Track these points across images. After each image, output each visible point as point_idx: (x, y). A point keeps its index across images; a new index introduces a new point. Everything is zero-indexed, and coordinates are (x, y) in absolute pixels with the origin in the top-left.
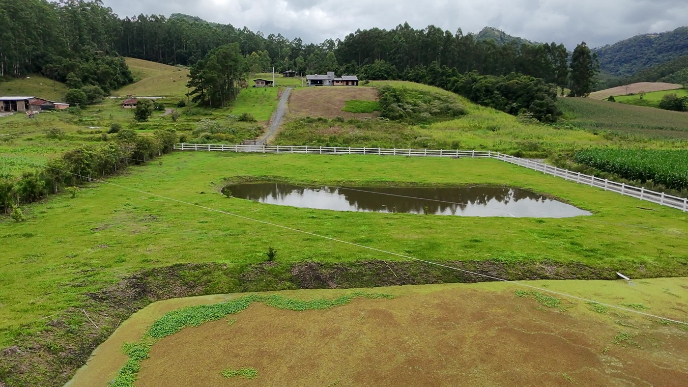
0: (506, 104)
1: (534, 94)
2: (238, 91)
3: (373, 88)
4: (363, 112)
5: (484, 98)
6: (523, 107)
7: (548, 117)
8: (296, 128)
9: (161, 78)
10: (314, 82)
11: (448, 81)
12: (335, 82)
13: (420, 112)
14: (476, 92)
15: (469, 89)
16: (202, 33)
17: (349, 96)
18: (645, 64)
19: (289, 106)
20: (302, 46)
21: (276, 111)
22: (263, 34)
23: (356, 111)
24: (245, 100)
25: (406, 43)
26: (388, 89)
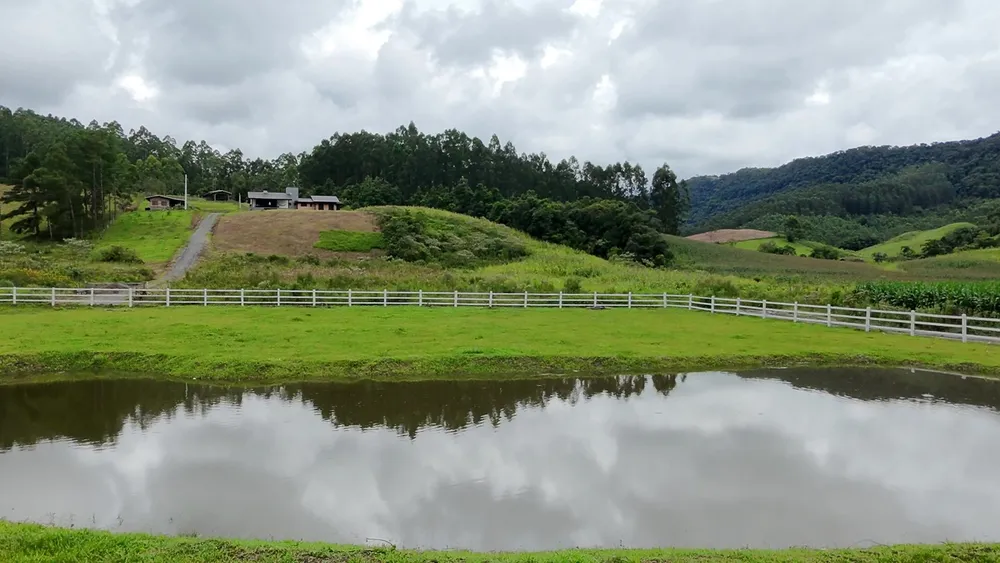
0: (586, 242)
1: (629, 227)
3: (369, 214)
4: (353, 250)
5: (551, 231)
6: (614, 246)
7: (660, 260)
8: (223, 269)
10: (262, 203)
11: (487, 208)
12: (299, 205)
13: (454, 251)
14: (540, 223)
15: (526, 218)
17: (326, 224)
19: (212, 240)
20: (242, 163)
21: (187, 247)
22: (175, 141)
23: (342, 249)
24: (126, 230)
25: (415, 154)
26: (395, 214)
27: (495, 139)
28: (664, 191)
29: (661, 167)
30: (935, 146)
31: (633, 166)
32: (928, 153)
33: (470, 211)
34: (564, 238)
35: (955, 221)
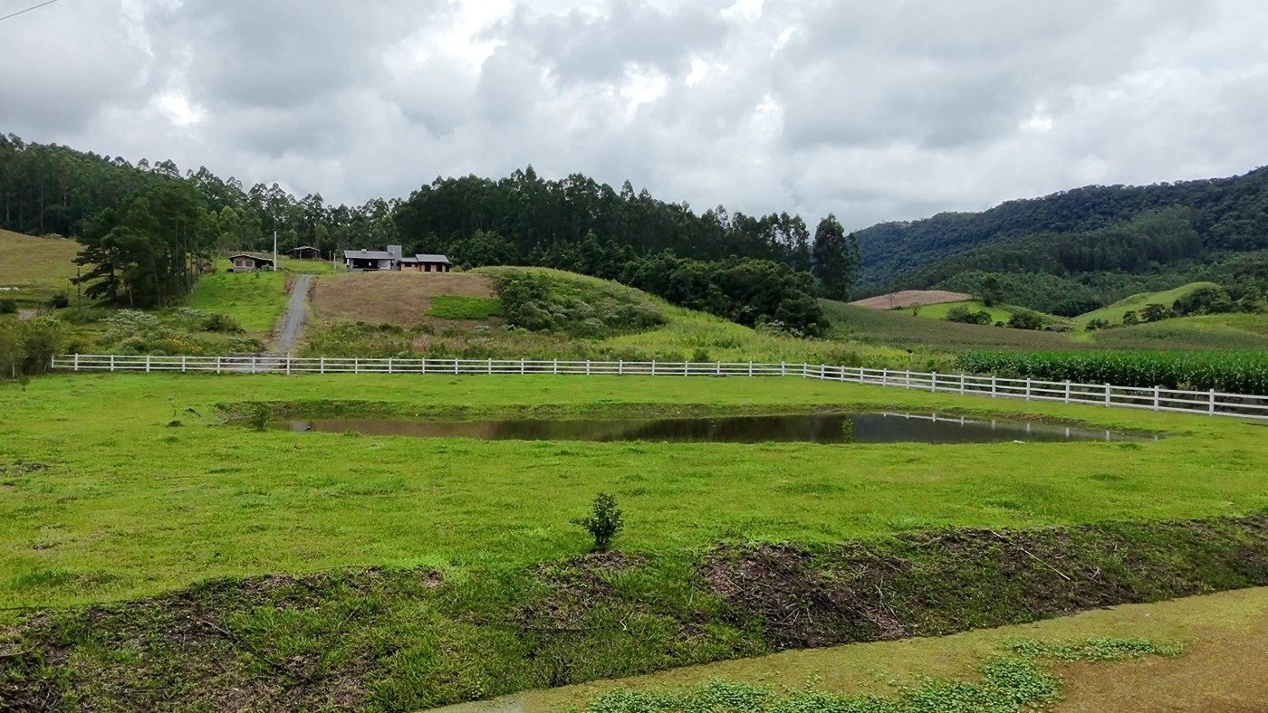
0: (731, 309)
1: (779, 291)
2: (193, 279)
3: (484, 276)
4: (469, 319)
5: (692, 296)
6: (762, 312)
7: (811, 329)
9: (8, 254)
10: (360, 263)
11: (618, 268)
12: (403, 266)
13: (581, 318)
14: (678, 286)
15: (663, 281)
16: (108, 176)
17: (437, 287)
18: (896, 268)
19: (312, 306)
20: (322, 210)
21: (286, 313)
22: (241, 184)
23: (455, 317)
24: (212, 295)
25: (532, 202)
26: (514, 277)
27: (628, 186)
28: (828, 247)
29: (826, 217)
30: (1180, 185)
31: (792, 217)
32: (1170, 195)
33: (599, 272)
34: (706, 304)
35: (1197, 280)
